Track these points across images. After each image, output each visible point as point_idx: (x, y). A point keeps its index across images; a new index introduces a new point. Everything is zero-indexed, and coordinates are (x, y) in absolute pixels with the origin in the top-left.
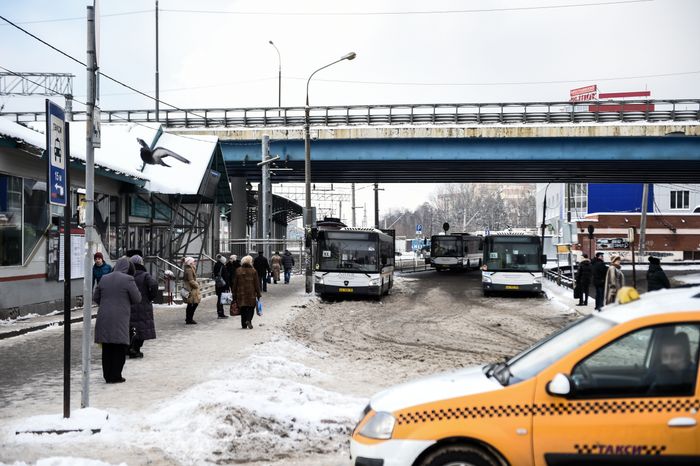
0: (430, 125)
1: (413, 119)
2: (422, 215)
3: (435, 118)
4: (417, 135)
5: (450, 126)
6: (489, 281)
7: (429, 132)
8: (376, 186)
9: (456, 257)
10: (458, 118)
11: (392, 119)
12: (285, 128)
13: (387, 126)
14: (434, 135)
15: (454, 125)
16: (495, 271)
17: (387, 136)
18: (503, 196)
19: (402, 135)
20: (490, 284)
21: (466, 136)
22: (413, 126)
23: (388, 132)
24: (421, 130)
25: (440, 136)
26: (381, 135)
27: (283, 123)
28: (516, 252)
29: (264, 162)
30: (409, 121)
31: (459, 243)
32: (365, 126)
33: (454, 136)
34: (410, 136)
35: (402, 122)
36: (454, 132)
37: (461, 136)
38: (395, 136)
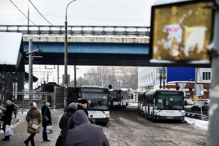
0: (113, 36)
1: (104, 33)
2: (80, 82)
3: (115, 33)
4: (106, 41)
5: (122, 37)
6: (158, 114)
7: (112, 40)
8: (75, 67)
9: (118, 101)
10: (126, 33)
11: (93, 33)
12: (39, 36)
13: (91, 36)
14: (115, 41)
15: (124, 37)
16: (162, 109)
17: (92, 41)
18: (115, 74)
19: (99, 41)
20: (159, 116)
21: (131, 42)
22: (104, 37)
23: (92, 39)
24: (108, 39)
25: (117, 42)
26: (88, 41)
27: (38, 34)
28: (171, 100)
29: (30, 52)
30: (102, 34)
31: (118, 95)
32: (80, 36)
33: (125, 42)
34: (103, 41)
35: (98, 34)
36: (125, 40)
37: (128, 42)
38: (95, 41)
